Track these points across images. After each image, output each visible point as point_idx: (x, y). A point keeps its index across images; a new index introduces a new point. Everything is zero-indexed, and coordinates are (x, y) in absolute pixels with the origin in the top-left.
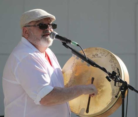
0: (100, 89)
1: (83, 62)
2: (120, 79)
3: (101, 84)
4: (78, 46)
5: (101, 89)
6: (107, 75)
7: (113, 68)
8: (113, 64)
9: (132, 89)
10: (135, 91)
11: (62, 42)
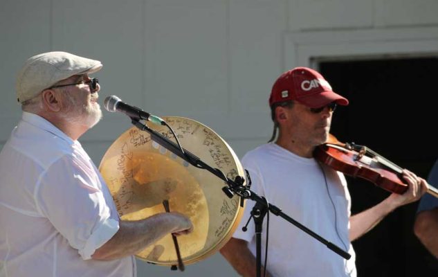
0: (195, 203)
1: (175, 158)
2: (251, 192)
3: (195, 193)
4: (163, 126)
5: (197, 204)
6: (223, 184)
7: (215, 157)
8: (212, 147)
9: (277, 212)
10: (283, 217)
11: (131, 118)
